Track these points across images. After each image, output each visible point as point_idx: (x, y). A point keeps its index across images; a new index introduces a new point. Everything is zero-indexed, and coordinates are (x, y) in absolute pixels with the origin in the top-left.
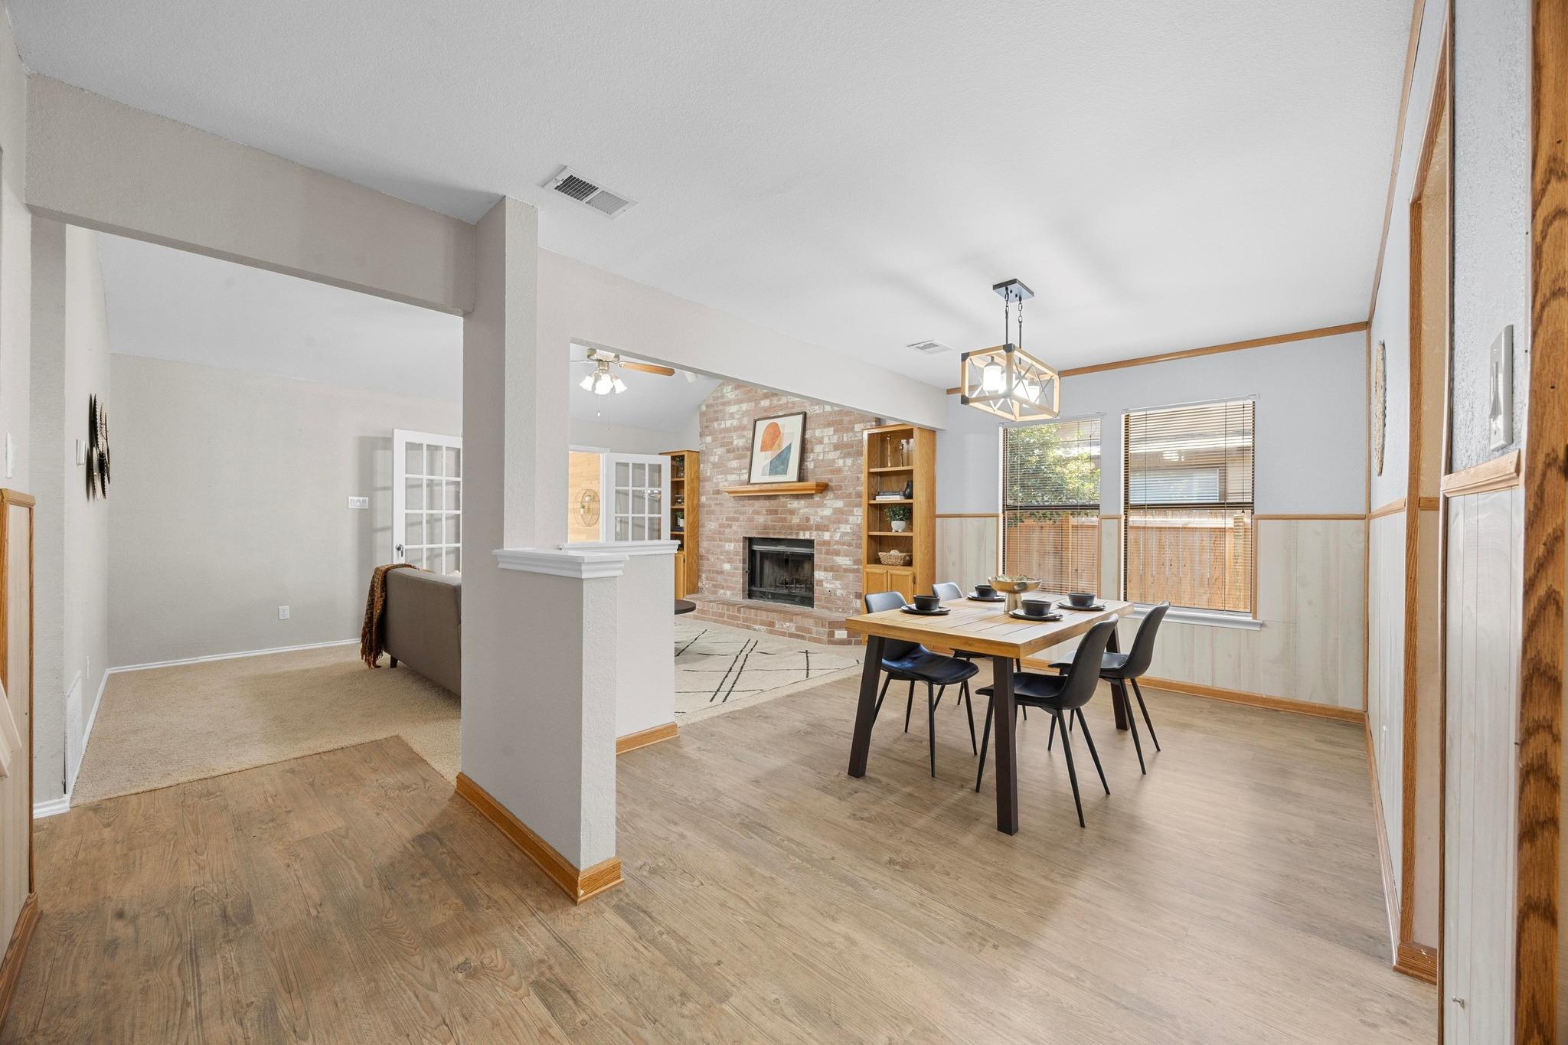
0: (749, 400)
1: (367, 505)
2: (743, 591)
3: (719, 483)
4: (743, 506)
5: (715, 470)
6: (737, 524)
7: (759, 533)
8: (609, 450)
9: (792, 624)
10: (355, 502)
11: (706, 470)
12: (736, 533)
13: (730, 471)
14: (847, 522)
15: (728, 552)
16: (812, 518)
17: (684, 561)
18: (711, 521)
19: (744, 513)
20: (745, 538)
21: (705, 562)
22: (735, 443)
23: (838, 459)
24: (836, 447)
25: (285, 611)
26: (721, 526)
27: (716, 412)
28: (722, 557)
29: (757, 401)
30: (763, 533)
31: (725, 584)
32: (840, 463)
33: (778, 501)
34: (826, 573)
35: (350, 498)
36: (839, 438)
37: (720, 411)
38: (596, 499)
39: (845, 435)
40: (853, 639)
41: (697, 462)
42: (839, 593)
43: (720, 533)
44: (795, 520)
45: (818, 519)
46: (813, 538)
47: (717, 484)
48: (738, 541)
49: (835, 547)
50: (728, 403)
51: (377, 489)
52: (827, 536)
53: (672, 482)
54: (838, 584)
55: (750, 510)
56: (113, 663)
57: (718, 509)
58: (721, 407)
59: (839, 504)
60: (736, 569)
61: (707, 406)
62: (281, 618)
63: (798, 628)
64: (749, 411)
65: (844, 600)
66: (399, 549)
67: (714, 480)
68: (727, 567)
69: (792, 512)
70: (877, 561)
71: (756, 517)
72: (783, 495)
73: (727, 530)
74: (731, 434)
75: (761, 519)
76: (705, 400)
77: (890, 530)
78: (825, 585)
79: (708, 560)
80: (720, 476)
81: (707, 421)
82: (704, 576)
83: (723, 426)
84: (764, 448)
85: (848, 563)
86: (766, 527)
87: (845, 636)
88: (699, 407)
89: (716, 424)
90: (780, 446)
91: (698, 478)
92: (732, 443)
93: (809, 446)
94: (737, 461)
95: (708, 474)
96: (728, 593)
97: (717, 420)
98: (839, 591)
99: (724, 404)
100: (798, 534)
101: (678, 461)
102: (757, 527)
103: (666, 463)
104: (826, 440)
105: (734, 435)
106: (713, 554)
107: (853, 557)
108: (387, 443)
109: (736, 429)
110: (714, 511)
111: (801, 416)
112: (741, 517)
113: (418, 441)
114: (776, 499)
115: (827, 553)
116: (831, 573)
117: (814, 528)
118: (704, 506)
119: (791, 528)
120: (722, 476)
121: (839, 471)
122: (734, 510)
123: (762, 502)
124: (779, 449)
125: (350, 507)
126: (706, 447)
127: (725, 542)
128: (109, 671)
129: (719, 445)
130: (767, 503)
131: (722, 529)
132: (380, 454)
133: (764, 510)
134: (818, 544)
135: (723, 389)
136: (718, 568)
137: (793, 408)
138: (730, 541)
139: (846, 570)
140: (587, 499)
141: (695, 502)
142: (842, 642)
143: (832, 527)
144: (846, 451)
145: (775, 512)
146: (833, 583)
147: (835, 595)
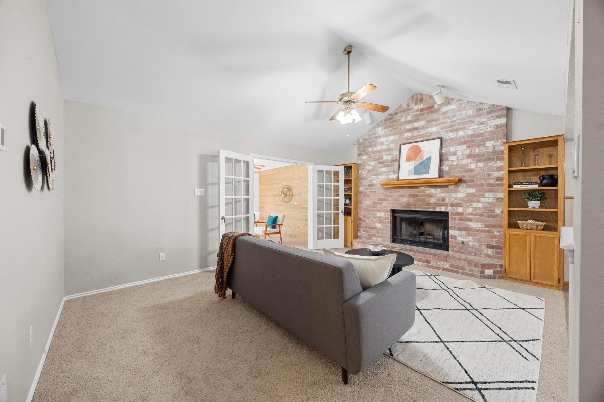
0: (395, 134)
1: (204, 194)
2: (391, 239)
3: (373, 180)
4: (391, 192)
5: (370, 173)
6: (386, 202)
7: (402, 207)
8: (314, 163)
9: (445, 263)
10: (198, 192)
11: (363, 173)
12: (385, 207)
13: (381, 174)
14: (479, 201)
15: (380, 218)
16: (447, 199)
17: (352, 222)
18: (367, 200)
19: (391, 196)
20: (391, 210)
21: (363, 223)
22: (384, 158)
23: (471, 163)
24: (468, 157)
25: (163, 256)
26: (374, 203)
27: (370, 142)
28: (375, 220)
29: (401, 134)
30: (406, 207)
31: (377, 235)
32: (473, 166)
33: (418, 189)
34: (460, 231)
35: (196, 189)
36: (472, 151)
37: (373, 141)
38: (291, 190)
39: (477, 149)
40: (497, 275)
41: (358, 170)
42: (471, 244)
43: (373, 207)
44: (433, 200)
45: (453, 200)
46: (447, 211)
47: (371, 181)
48: (387, 211)
49: (468, 216)
50: (380, 137)
51: (208, 184)
52: (460, 210)
53: (344, 180)
54: (470, 238)
55: (397, 194)
56: (67, 293)
57: (372, 194)
58: (373, 139)
59: (472, 191)
60: (386, 227)
61: (364, 140)
62: (161, 260)
63: (451, 266)
64: (395, 140)
65: (476, 249)
66: (222, 219)
67: (369, 179)
68: (379, 225)
69: (430, 196)
70: (517, 226)
71: (400, 198)
72: (422, 186)
73: (378, 206)
74: (381, 154)
75: (405, 200)
76: (362, 137)
77: (527, 207)
78: (458, 238)
79: (365, 221)
80: (373, 177)
81: (363, 147)
82: (362, 229)
83: (375, 149)
84: (408, 159)
85: (480, 226)
86: (408, 204)
87: (492, 273)
88: (358, 140)
89: (370, 149)
90: (421, 158)
91: (358, 178)
92: (382, 158)
93: (444, 157)
94: (386, 168)
95: (365, 176)
96: (380, 239)
97: (371, 147)
98: (472, 243)
99: (376, 137)
100: (435, 208)
101: (348, 169)
102: (401, 204)
103: (341, 170)
104: (459, 153)
105: (384, 154)
106: (368, 218)
107: (484, 223)
108: (215, 158)
109: (385, 151)
110: (369, 195)
111: (439, 140)
112: (389, 199)
113: (230, 157)
114: (417, 188)
115: (461, 219)
116: (465, 232)
117: (449, 205)
118: (361, 192)
119: (429, 204)
120: (375, 177)
121: (472, 170)
122: (383, 194)
123: (406, 190)
124: (421, 160)
125: (195, 195)
126: (363, 161)
127: (377, 212)
128: (65, 299)
129: (372, 160)
130: (410, 191)
131: (375, 205)
132: (210, 164)
133: (407, 194)
134: (452, 214)
135: (375, 129)
136: (372, 226)
137: (431, 135)
138: (381, 211)
139: (477, 231)
140: (286, 190)
141: (357, 190)
142: (489, 277)
143: (465, 204)
144: (478, 158)
145: (417, 196)
146: (465, 238)
147: (468, 245)
